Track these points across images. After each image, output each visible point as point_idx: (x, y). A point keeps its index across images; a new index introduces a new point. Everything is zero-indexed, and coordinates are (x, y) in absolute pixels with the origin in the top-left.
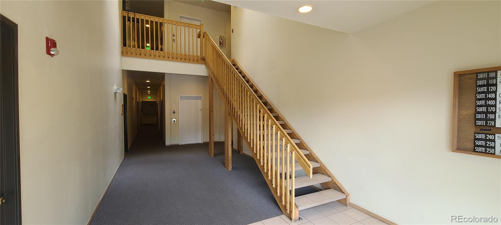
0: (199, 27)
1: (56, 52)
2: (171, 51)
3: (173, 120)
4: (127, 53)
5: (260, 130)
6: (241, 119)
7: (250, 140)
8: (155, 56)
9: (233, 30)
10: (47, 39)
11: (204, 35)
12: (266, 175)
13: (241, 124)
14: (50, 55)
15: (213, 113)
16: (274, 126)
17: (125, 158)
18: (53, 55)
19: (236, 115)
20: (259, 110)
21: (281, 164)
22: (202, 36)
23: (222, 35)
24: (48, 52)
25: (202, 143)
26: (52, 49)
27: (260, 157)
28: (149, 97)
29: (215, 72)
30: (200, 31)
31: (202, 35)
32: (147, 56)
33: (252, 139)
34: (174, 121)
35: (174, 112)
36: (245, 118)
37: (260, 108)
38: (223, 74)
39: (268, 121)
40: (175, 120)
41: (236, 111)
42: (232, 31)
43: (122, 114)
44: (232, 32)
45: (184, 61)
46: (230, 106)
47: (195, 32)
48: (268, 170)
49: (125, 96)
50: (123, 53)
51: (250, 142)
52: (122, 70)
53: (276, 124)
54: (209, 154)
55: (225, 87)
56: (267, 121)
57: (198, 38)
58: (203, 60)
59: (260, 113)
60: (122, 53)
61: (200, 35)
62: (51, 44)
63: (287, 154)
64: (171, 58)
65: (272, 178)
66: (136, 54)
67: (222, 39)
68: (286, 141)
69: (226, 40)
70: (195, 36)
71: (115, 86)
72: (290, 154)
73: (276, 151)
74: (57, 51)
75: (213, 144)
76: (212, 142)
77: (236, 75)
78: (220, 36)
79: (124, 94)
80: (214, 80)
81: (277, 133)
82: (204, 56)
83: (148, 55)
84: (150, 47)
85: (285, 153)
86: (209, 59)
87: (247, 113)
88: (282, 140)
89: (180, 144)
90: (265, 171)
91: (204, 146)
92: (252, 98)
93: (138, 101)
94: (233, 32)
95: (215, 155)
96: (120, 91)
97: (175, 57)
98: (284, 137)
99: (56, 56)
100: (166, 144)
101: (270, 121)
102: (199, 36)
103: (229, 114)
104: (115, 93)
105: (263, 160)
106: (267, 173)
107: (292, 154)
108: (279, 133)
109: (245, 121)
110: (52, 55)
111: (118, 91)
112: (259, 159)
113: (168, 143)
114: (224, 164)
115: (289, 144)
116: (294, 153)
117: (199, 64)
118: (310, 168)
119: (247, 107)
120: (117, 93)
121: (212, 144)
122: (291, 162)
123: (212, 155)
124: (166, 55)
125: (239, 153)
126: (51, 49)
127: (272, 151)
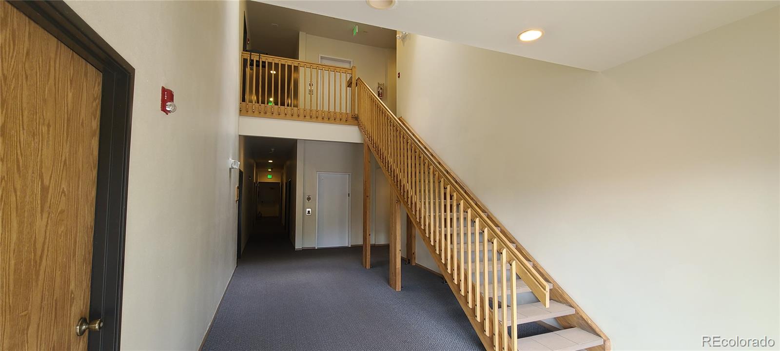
0: (350, 72)
1: (173, 108)
2: (308, 107)
3: (308, 210)
4: (248, 111)
5: (445, 226)
6: (418, 209)
7: (435, 241)
8: (286, 115)
9: (399, 74)
10: (164, 90)
11: (357, 83)
12: (463, 299)
13: (418, 217)
14: (164, 112)
15: (370, 199)
16: (477, 220)
17: (237, 267)
18: (169, 111)
19: (409, 203)
20: (450, 195)
21: (491, 282)
22: (353, 85)
23: (381, 82)
24: (164, 109)
25: (350, 246)
26: (169, 103)
27: (452, 270)
28: (269, 177)
29: (375, 138)
30: (351, 77)
31: (354, 82)
32: (274, 114)
33: (437, 241)
34: (309, 212)
35: (309, 199)
36: (425, 208)
37: (452, 191)
38: (388, 139)
39: (467, 212)
40: (310, 210)
41: (410, 196)
42: (397, 75)
43: (236, 201)
44: (397, 77)
45: (327, 122)
46: (399, 189)
47: (344, 78)
48: (467, 292)
49: (241, 173)
50: (242, 112)
51: (434, 246)
52: (239, 135)
53: (481, 217)
54: (362, 264)
55: (391, 160)
56: (464, 212)
57: (348, 87)
58: (355, 119)
59: (451, 199)
60: (240, 111)
61: (351, 83)
62: (167, 96)
63: (502, 266)
64: (308, 117)
65: (475, 305)
66: (260, 112)
67: (381, 89)
68: (499, 245)
69: (388, 89)
70: (344, 85)
71: (230, 159)
72: (507, 266)
73: (482, 260)
74: (175, 106)
75: (369, 249)
76: (367, 246)
77: (409, 141)
78: (379, 83)
79: (240, 171)
80: (372, 150)
81: (484, 232)
82: (356, 113)
83: (276, 113)
84: (273, 102)
85: (498, 264)
86: (364, 118)
87: (429, 199)
88: (493, 243)
89: (316, 248)
90: (463, 293)
91: (355, 251)
92: (437, 175)
93: (255, 181)
94: (399, 77)
95: (372, 266)
96: (237, 166)
97: (314, 116)
98: (495, 238)
99: (172, 113)
100: (296, 248)
101: (469, 211)
102: (349, 85)
103: (398, 201)
104: (230, 169)
105: (459, 274)
106: (466, 297)
107: (511, 265)
108: (486, 230)
109: (425, 212)
110: (167, 112)
111: (234, 167)
112: (450, 273)
113: (298, 246)
114: (388, 280)
115: (505, 250)
116: (514, 264)
117: (349, 125)
118: (545, 290)
119: (429, 190)
120: (233, 168)
121: (367, 248)
122: (509, 280)
123: (368, 267)
124: (302, 111)
125: (409, 263)
126: (167, 104)
127: (474, 261)
